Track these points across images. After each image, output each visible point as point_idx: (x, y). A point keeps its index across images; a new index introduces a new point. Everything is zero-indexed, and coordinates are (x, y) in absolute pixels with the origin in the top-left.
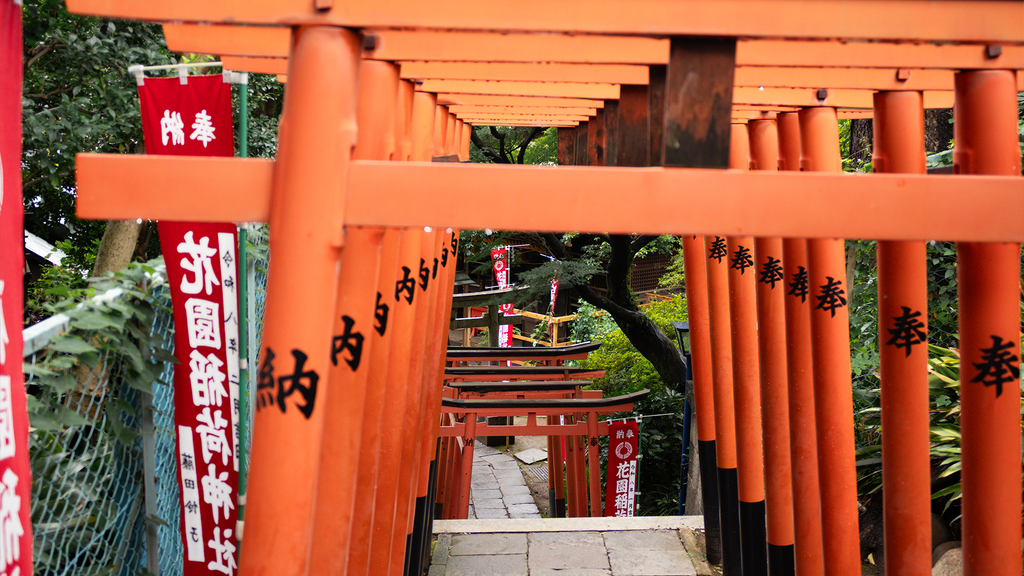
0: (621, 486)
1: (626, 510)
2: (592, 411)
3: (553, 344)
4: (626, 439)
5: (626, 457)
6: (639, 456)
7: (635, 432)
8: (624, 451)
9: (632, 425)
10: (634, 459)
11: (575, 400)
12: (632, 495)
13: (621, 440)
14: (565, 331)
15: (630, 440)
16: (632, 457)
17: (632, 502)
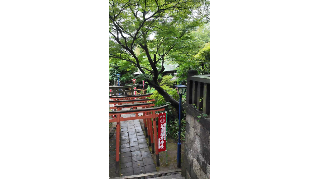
0: (162, 130)
1: (164, 136)
2: (154, 111)
3: (144, 94)
4: (163, 118)
5: (163, 122)
6: (166, 122)
7: (165, 116)
8: (162, 121)
9: (164, 114)
10: (165, 123)
11: (148, 109)
12: (165, 132)
13: (162, 118)
14: (145, 92)
15: (164, 118)
16: (165, 122)
17: (165, 134)
